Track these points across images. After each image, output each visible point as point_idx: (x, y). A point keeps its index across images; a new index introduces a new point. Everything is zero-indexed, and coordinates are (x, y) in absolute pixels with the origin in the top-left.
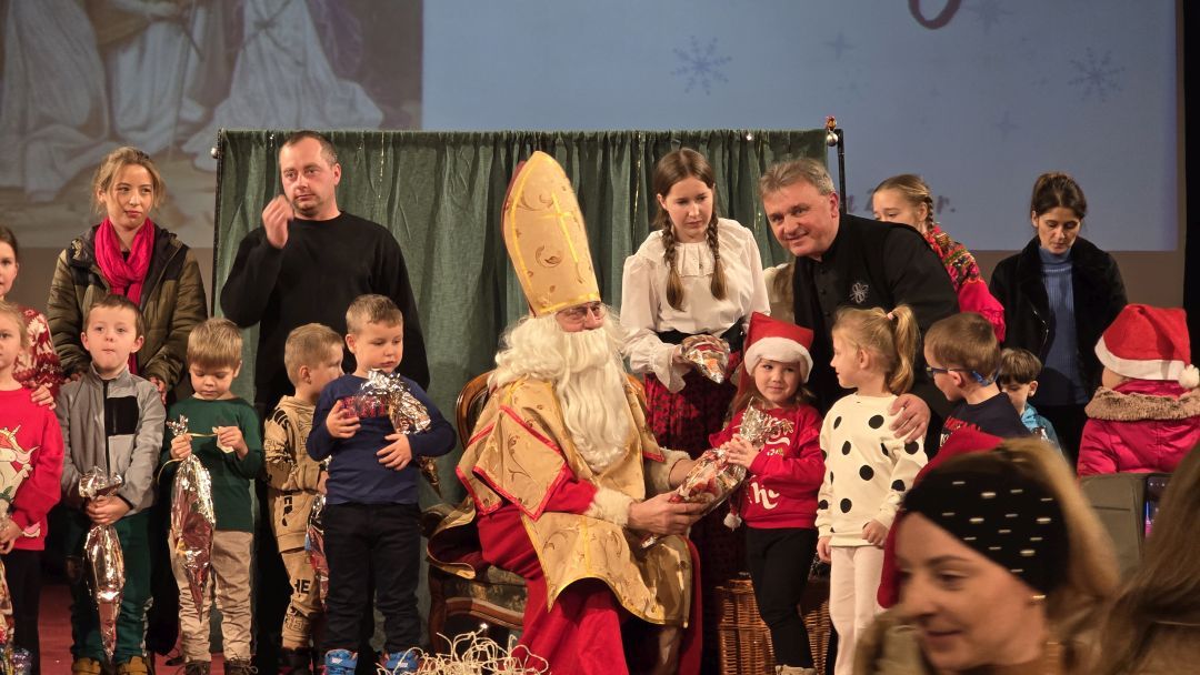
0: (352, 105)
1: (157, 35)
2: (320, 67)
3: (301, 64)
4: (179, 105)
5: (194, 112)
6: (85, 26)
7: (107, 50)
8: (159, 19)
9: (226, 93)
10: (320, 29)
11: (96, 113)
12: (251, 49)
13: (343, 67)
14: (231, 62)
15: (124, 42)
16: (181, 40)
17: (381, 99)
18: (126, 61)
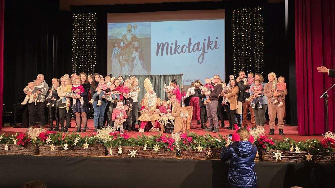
0: (145, 72)
1: (126, 65)
2: (141, 68)
3: (140, 68)
4: (128, 72)
5: (130, 73)
6: (119, 65)
7: (121, 67)
8: (126, 64)
9: (132, 71)
10: (141, 65)
11: (121, 73)
12: (135, 67)
13: (144, 68)
14: (133, 68)
15: (123, 66)
16: (128, 66)
17: (147, 71)
18: (123, 68)
